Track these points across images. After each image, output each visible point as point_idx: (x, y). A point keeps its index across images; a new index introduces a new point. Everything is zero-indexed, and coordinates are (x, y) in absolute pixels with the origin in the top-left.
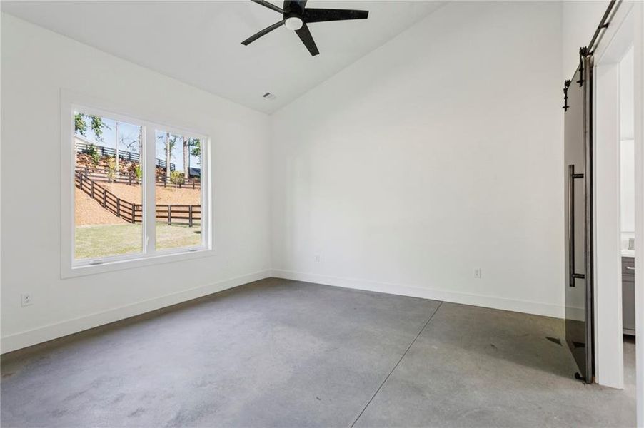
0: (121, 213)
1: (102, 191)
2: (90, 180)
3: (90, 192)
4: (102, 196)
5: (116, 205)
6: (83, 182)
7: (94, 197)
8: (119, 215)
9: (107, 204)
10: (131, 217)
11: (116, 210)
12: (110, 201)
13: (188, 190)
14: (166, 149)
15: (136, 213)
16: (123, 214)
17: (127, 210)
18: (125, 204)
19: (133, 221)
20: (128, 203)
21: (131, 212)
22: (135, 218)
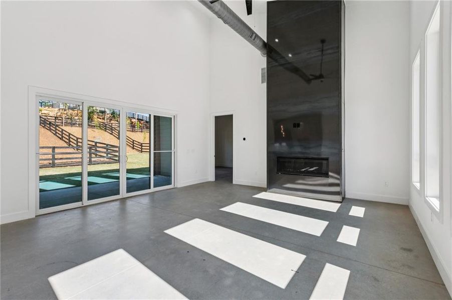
2: (117, 130)
3: (117, 137)
5: (132, 143)
6: (113, 131)
8: (134, 149)
10: (140, 149)
11: (132, 146)
12: (129, 141)
15: (143, 148)
16: (136, 148)
17: (138, 146)
18: (137, 143)
19: (142, 152)
20: (139, 143)
21: (140, 147)
22: (143, 150)
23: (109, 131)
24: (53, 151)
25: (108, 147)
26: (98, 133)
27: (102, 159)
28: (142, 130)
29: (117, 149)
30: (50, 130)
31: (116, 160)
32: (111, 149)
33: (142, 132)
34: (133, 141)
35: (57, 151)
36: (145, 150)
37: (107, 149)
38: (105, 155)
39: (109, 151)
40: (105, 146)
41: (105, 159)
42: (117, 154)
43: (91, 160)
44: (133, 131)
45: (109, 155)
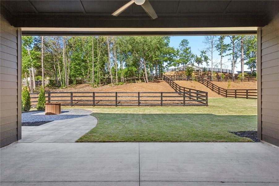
0: (220, 93)
1: (212, 85)
2: (207, 81)
3: (207, 85)
4: (212, 86)
5: (218, 90)
6: (204, 82)
7: (208, 87)
8: (219, 94)
9: (214, 89)
10: (225, 95)
11: (218, 92)
12: (215, 88)
13: (246, 82)
14: (232, 64)
15: (228, 93)
16: (221, 93)
17: (223, 92)
18: (222, 89)
19: (227, 97)
20: (224, 89)
21: (225, 93)
22: (228, 95)
23: (201, 82)
24: (162, 94)
25: (198, 92)
26: (194, 83)
27: (194, 102)
28: (226, 80)
29: (205, 94)
30: (168, 83)
31: (204, 103)
32: (201, 94)
33: (226, 81)
34: (219, 88)
35: (164, 95)
36: (229, 95)
37: (198, 94)
38: (196, 98)
39: (199, 95)
40: (196, 91)
41: (196, 102)
42: (205, 98)
43: (185, 102)
44: (218, 81)
45: (199, 99)
